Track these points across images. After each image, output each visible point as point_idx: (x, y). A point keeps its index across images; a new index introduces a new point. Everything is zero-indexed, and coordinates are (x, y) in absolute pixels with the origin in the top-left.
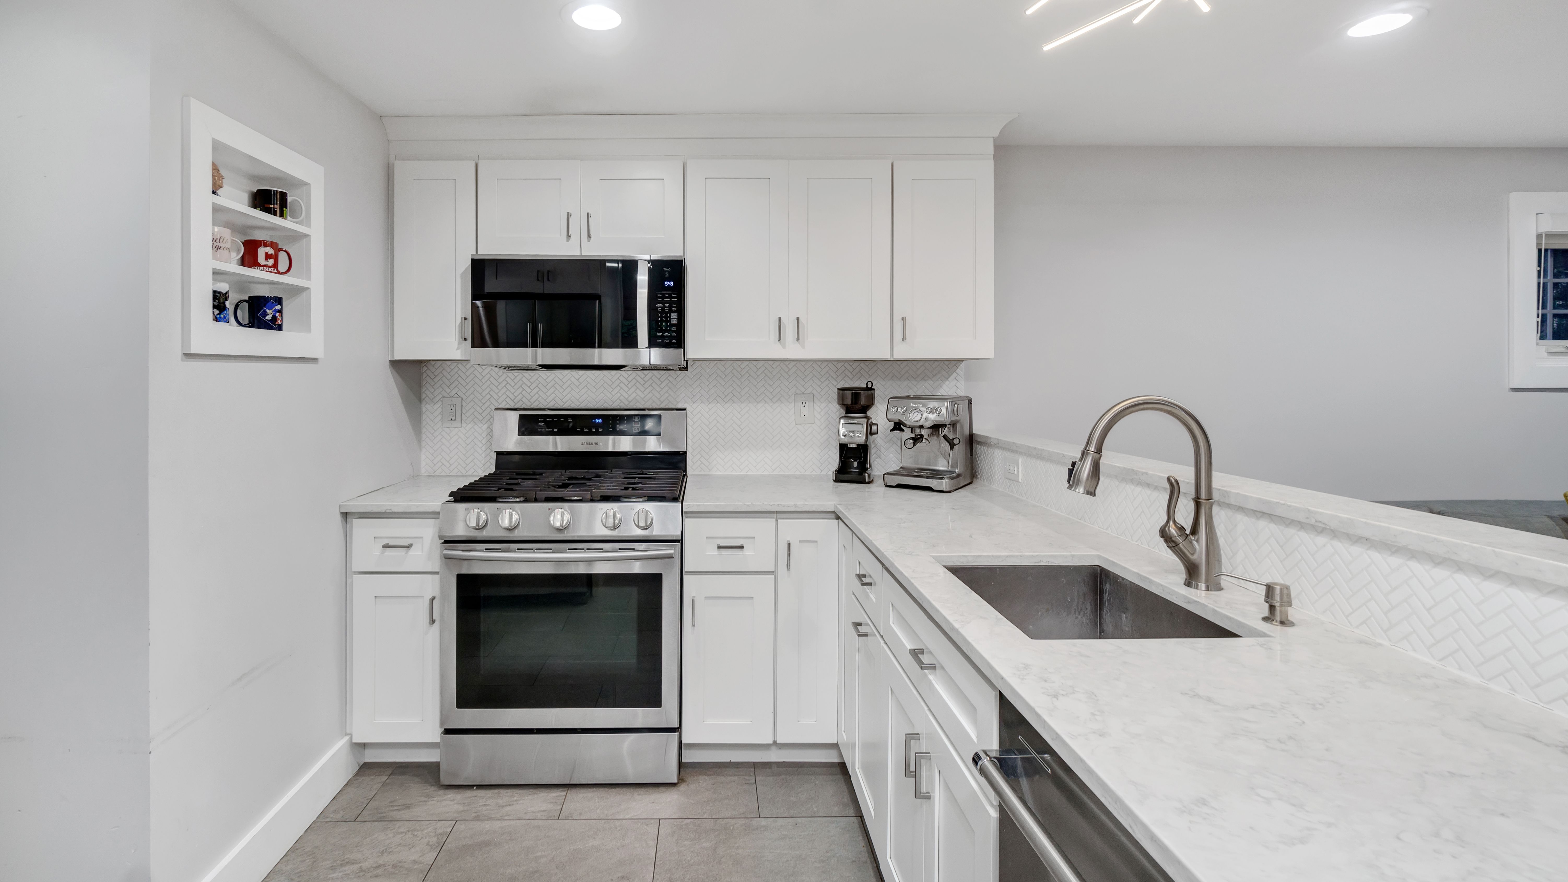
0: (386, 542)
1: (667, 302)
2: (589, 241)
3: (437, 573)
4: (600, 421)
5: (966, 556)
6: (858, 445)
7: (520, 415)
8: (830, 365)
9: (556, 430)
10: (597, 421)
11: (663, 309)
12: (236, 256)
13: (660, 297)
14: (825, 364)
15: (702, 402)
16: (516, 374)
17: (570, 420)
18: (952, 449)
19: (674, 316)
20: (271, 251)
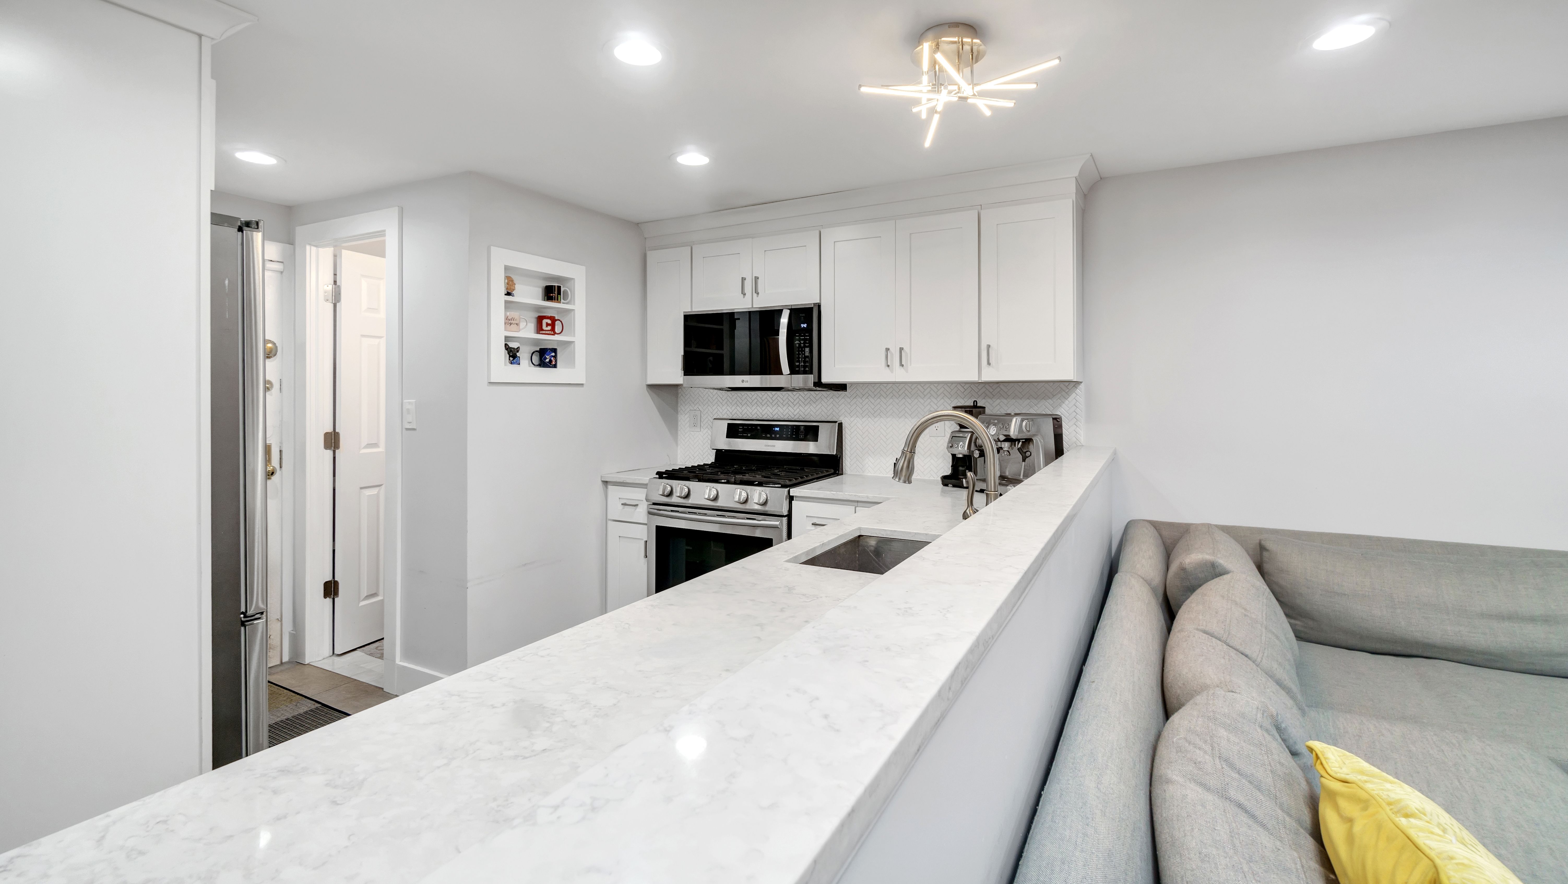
0: (624, 502)
1: (802, 340)
2: (757, 296)
3: (646, 524)
4: (778, 429)
5: (885, 530)
6: (964, 455)
7: (728, 424)
8: (945, 386)
9: (749, 435)
10: (776, 429)
11: (800, 344)
12: (532, 326)
13: (797, 336)
14: (954, 385)
15: (857, 416)
16: (733, 394)
17: (759, 428)
18: (1024, 460)
19: (807, 350)
20: (549, 321)
